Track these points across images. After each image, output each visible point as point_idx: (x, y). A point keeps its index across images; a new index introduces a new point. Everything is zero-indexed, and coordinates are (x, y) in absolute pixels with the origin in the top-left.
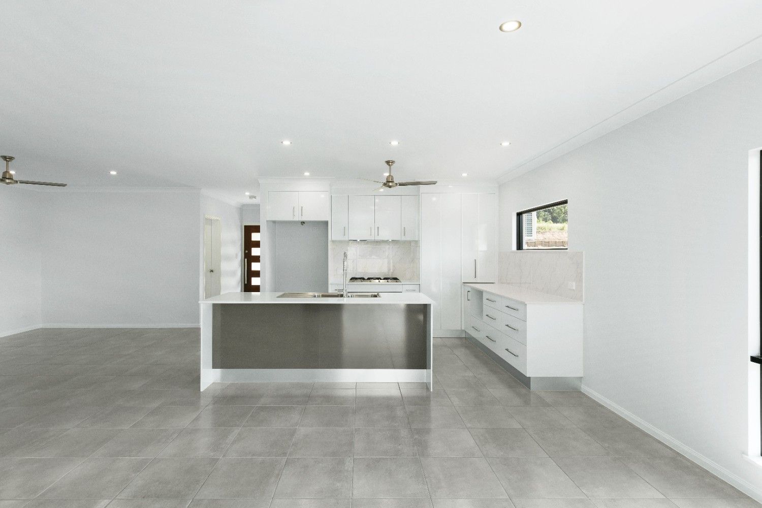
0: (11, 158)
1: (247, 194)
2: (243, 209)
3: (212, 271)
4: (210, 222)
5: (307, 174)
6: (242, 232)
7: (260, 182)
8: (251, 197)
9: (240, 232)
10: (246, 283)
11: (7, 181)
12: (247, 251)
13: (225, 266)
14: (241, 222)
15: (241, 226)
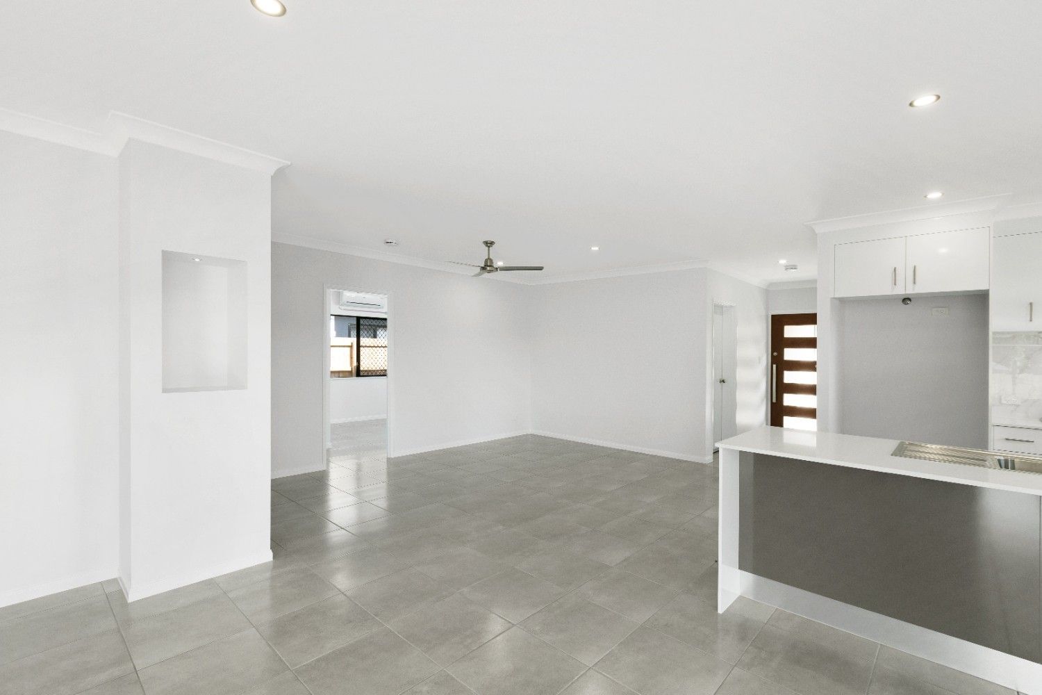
0: (492, 243)
1: (783, 262)
2: (769, 292)
3: (723, 381)
4: (719, 309)
5: (934, 195)
6: (767, 323)
7: (817, 232)
8: (788, 268)
9: (765, 326)
10: (774, 401)
11: (488, 268)
12: (775, 354)
13: (742, 375)
14: (767, 309)
15: (767, 316)
